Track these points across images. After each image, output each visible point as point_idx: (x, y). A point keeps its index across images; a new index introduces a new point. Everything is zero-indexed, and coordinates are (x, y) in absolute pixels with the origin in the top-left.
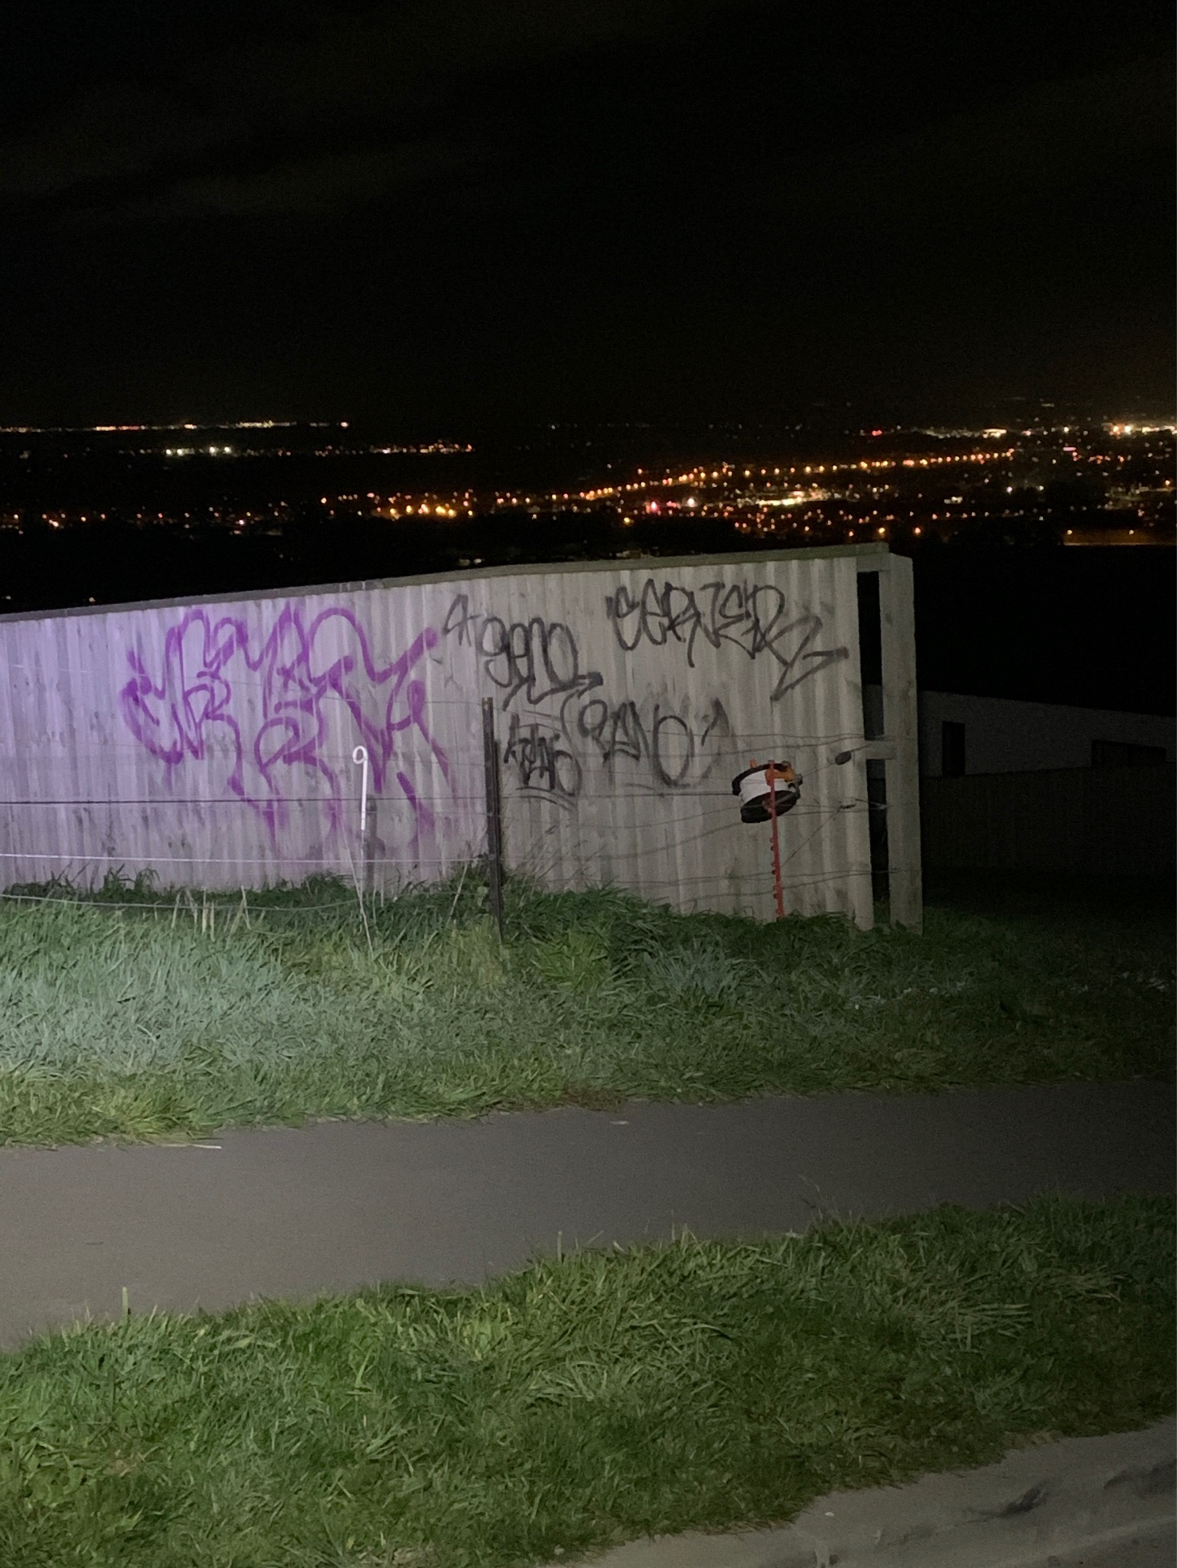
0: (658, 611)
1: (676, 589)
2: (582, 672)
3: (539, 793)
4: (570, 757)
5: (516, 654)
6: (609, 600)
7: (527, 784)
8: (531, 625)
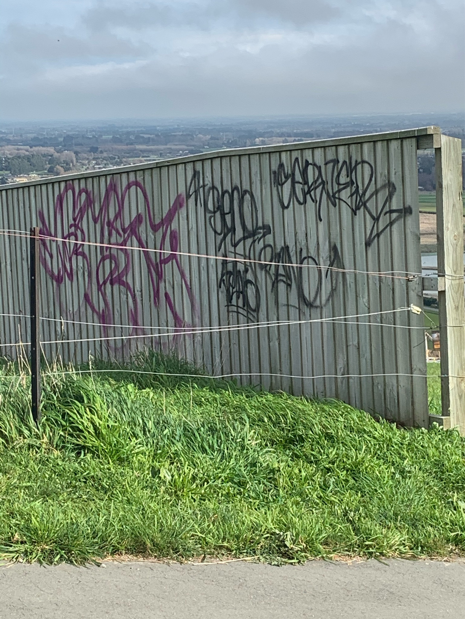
0: (301, 181)
1: (311, 164)
2: (260, 224)
3: (237, 309)
4: (254, 285)
5: (225, 212)
6: (275, 173)
7: (231, 303)
8: (233, 192)
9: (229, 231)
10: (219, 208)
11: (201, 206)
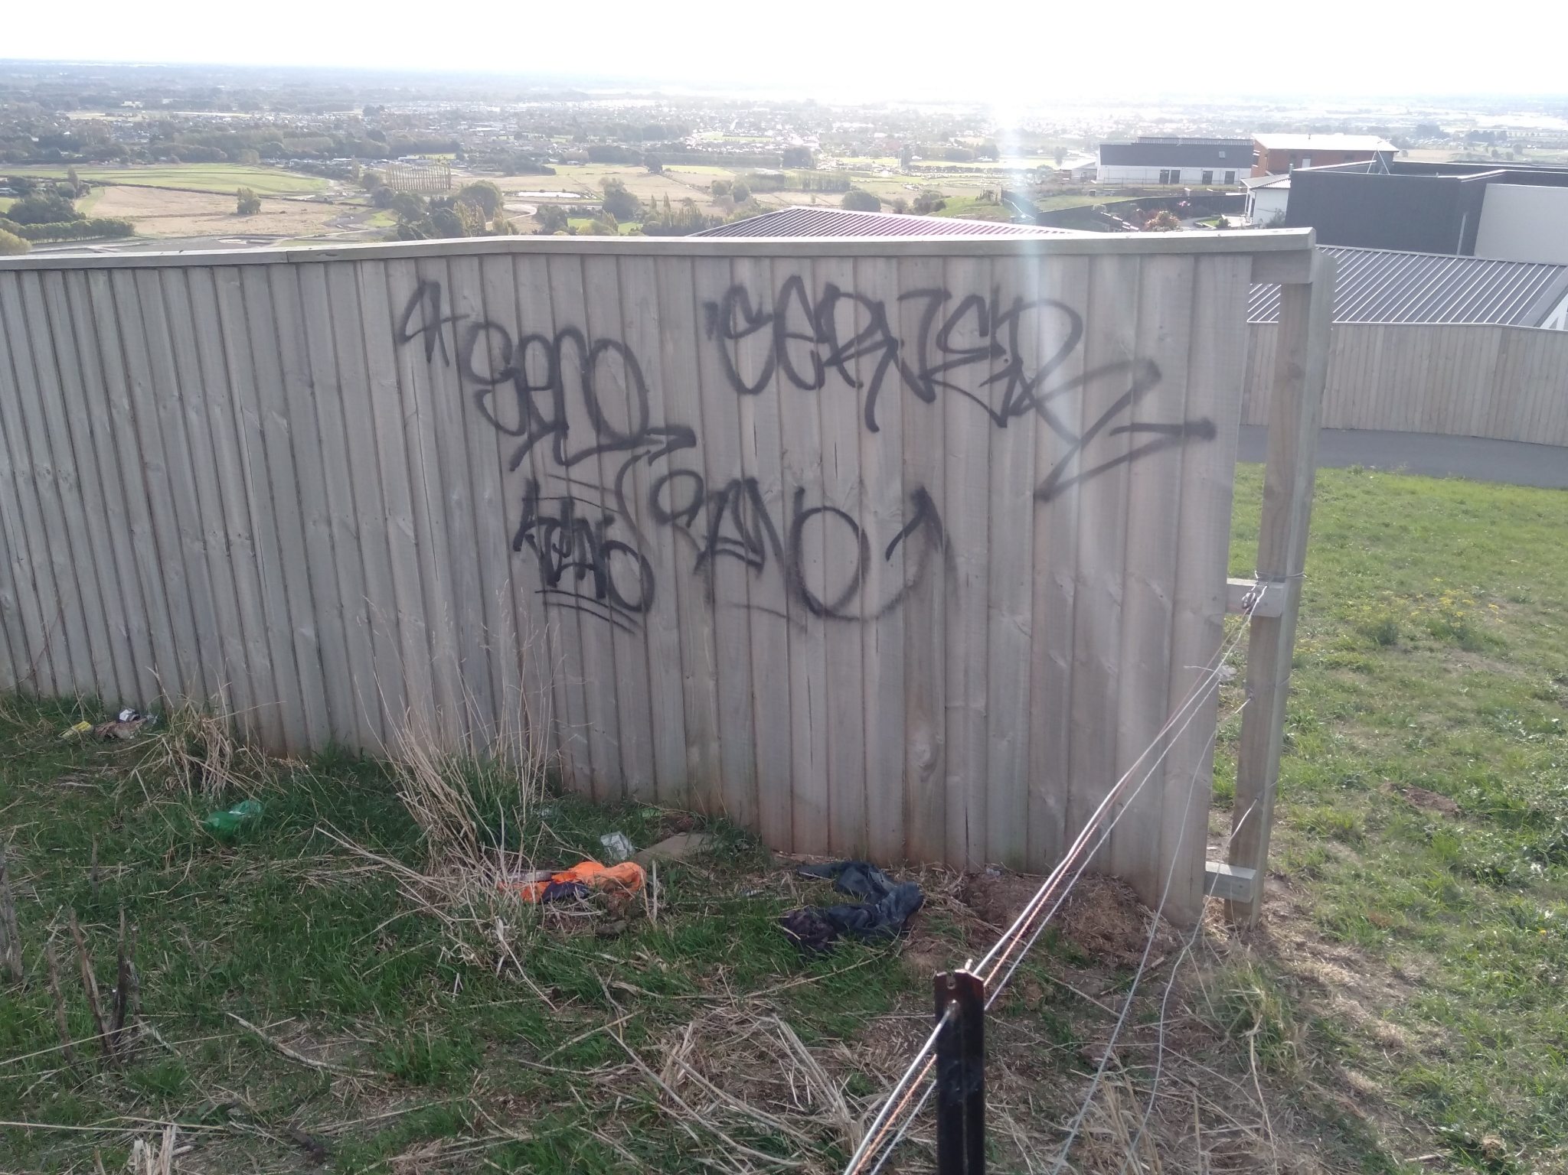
0: (809, 331)
1: (848, 295)
2: (657, 419)
3: (577, 602)
4: (634, 553)
5: (531, 383)
6: (711, 307)
7: (555, 586)
8: (558, 339)
9: (545, 428)
10: (513, 373)
11: (447, 363)
